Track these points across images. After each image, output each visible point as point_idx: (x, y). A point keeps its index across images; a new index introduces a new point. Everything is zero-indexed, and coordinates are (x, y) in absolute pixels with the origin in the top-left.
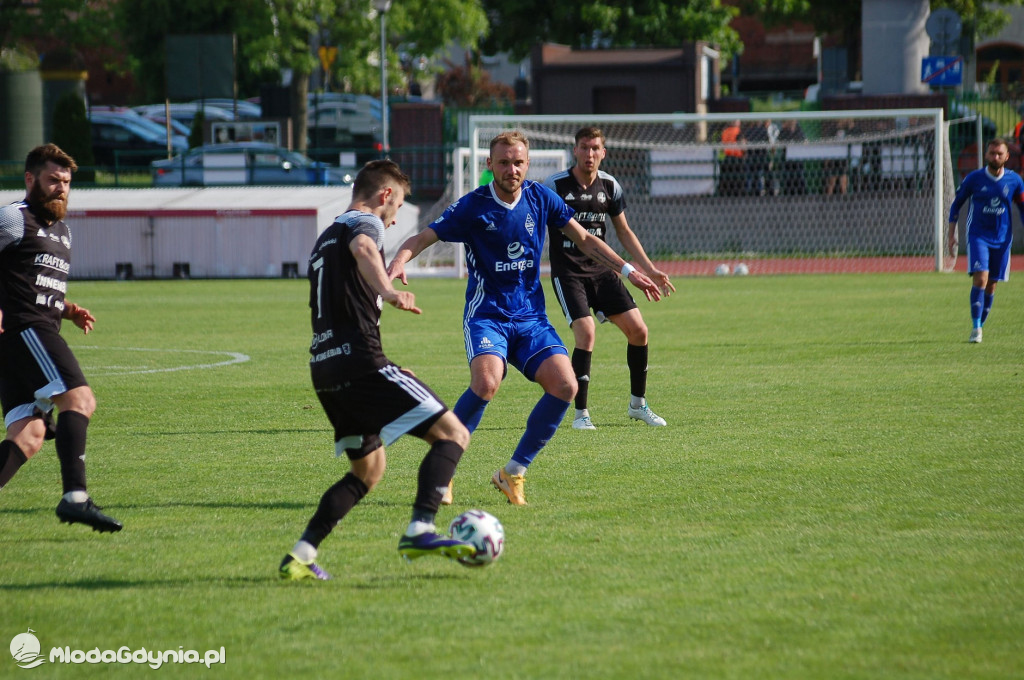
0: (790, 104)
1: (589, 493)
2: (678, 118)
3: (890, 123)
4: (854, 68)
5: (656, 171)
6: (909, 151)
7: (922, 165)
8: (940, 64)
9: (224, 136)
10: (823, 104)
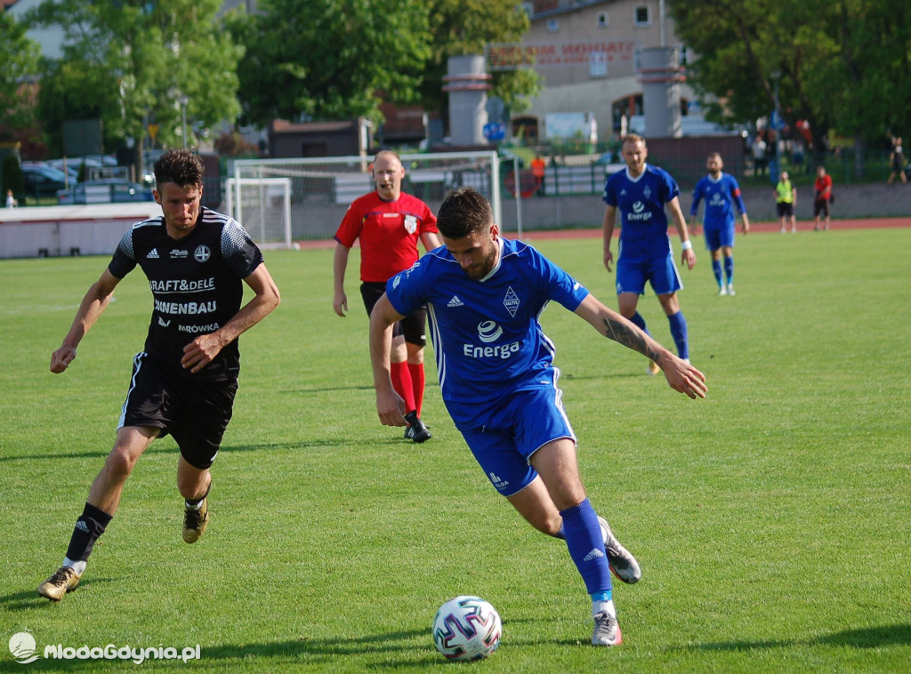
0: (412, 150)
1: (310, 369)
2: (350, 160)
3: (467, 160)
4: (446, 129)
5: (339, 190)
6: (478, 176)
7: (485, 183)
8: (493, 127)
9: (97, 176)
10: (431, 150)
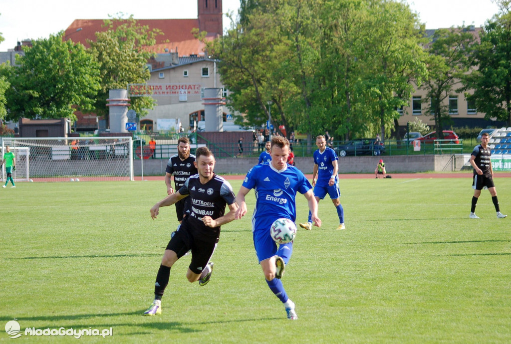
0: (90, 135)
1: (35, 242)
2: (60, 139)
4: (108, 125)
5: (54, 153)
6: (123, 148)
7: (126, 152)
8: (131, 125)
10: (100, 135)
